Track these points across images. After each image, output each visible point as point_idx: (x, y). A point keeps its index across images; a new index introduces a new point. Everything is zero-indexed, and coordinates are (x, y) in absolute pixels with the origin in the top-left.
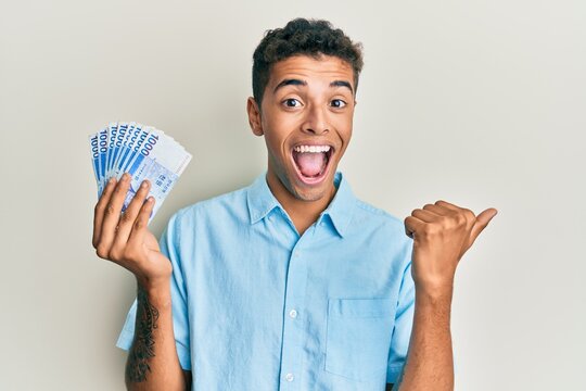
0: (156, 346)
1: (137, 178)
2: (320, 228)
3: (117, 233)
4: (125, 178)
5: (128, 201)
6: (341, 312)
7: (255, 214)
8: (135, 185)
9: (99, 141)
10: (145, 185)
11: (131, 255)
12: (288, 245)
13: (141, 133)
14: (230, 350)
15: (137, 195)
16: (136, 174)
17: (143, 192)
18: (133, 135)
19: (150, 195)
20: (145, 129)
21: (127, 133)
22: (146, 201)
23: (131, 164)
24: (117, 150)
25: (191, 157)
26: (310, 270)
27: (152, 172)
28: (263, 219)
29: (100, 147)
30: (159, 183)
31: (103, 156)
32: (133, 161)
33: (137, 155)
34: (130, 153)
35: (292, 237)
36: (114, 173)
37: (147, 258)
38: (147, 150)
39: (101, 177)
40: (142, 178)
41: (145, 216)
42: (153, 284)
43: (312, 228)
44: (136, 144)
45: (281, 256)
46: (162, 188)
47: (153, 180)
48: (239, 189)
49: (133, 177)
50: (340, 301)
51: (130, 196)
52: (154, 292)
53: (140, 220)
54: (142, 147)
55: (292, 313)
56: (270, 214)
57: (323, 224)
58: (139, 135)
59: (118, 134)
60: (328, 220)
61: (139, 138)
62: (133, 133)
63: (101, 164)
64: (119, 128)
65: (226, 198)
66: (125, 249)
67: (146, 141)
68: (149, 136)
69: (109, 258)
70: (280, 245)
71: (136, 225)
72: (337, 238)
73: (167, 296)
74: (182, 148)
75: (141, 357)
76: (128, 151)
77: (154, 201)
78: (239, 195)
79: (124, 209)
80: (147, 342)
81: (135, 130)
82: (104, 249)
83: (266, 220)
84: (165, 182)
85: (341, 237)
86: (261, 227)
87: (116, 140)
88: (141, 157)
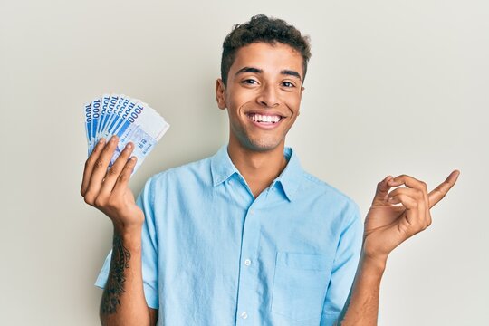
0: (127, 283)
1: (123, 140)
2: (272, 193)
3: (103, 184)
4: (114, 139)
5: (114, 159)
6: (287, 263)
7: (217, 179)
8: (121, 146)
9: (93, 108)
10: (130, 146)
11: (114, 203)
12: (245, 205)
13: (129, 104)
14: (195, 292)
15: (122, 154)
16: (123, 137)
17: (128, 152)
18: (122, 105)
19: (132, 155)
20: (133, 101)
21: (117, 104)
22: (129, 160)
23: (119, 128)
24: (108, 116)
25: (169, 126)
26: (262, 226)
27: (136, 136)
28: (224, 183)
29: (93, 113)
30: (141, 146)
31: (95, 121)
32: (121, 126)
33: (124, 122)
34: (119, 120)
35: (248, 198)
36: (104, 135)
37: (126, 206)
38: (133, 118)
39: (92, 138)
40: (127, 141)
41: (128, 171)
42: (128, 229)
43: (265, 192)
44: (124, 113)
45: (238, 214)
46: (143, 149)
47: (136, 143)
48: (204, 158)
49: (120, 139)
50: (287, 254)
51: (117, 154)
52: (127, 236)
53: (124, 175)
54: (130, 115)
55: (246, 262)
56: (229, 179)
57: (275, 189)
58: (128, 106)
59: (109, 103)
60: (280, 186)
61: (127, 108)
62: (122, 103)
63: (93, 127)
64: (111, 99)
65: (194, 165)
66: (109, 198)
67: (133, 111)
68: (135, 107)
69: (95, 205)
70: (237, 204)
71: (120, 179)
72: (286, 201)
73: (139, 240)
74: (162, 119)
75: (113, 292)
76: (117, 118)
77: (136, 160)
78: (204, 163)
79: (110, 165)
80: (119, 280)
81: (124, 101)
82: (91, 197)
83: (226, 183)
84: (146, 145)
85: (289, 201)
86: (222, 189)
87: (108, 108)
88: (128, 124)
